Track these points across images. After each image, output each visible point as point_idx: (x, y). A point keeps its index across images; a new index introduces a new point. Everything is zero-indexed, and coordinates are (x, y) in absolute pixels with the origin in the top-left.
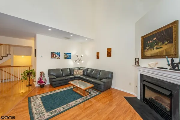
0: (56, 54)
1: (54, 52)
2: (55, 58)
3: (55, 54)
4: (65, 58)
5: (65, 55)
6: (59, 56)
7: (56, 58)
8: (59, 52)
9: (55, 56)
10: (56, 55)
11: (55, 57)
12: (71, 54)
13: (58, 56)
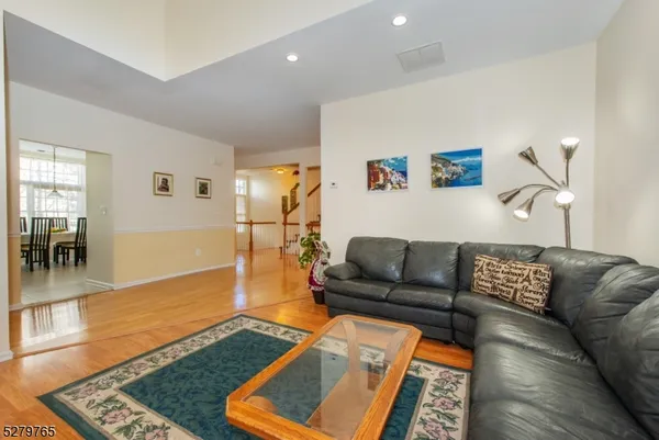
0: (388, 169)
1: (379, 161)
2: (382, 187)
3: (383, 171)
4: (438, 183)
5: (435, 169)
6: (404, 174)
7: (389, 185)
8: (400, 155)
9: (381, 176)
10: (386, 174)
11: (381, 182)
12: (478, 152)
13: (395, 178)
